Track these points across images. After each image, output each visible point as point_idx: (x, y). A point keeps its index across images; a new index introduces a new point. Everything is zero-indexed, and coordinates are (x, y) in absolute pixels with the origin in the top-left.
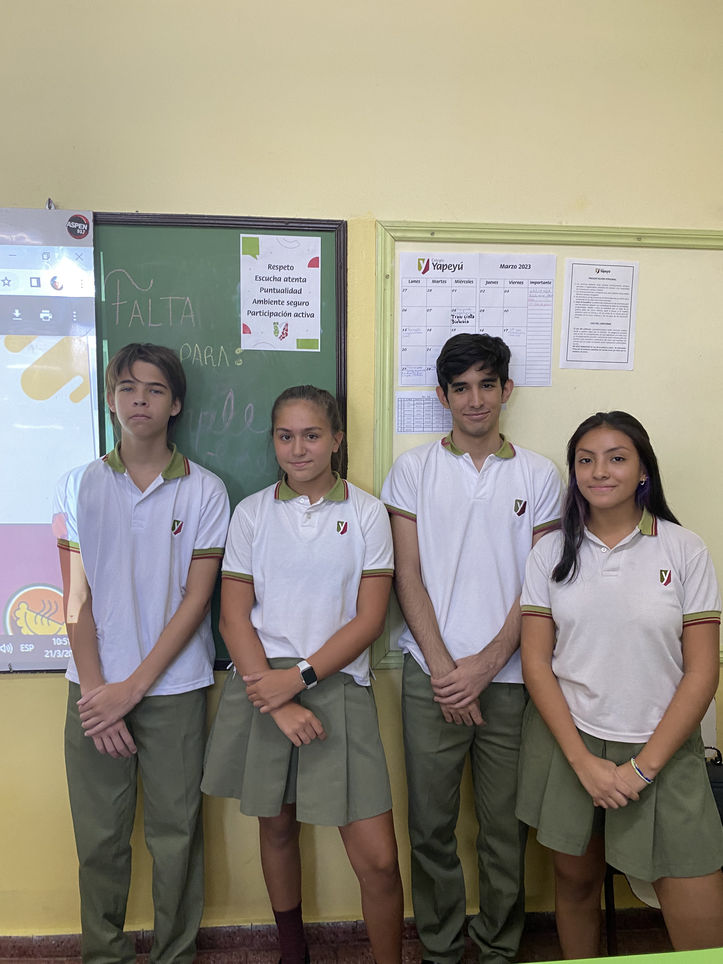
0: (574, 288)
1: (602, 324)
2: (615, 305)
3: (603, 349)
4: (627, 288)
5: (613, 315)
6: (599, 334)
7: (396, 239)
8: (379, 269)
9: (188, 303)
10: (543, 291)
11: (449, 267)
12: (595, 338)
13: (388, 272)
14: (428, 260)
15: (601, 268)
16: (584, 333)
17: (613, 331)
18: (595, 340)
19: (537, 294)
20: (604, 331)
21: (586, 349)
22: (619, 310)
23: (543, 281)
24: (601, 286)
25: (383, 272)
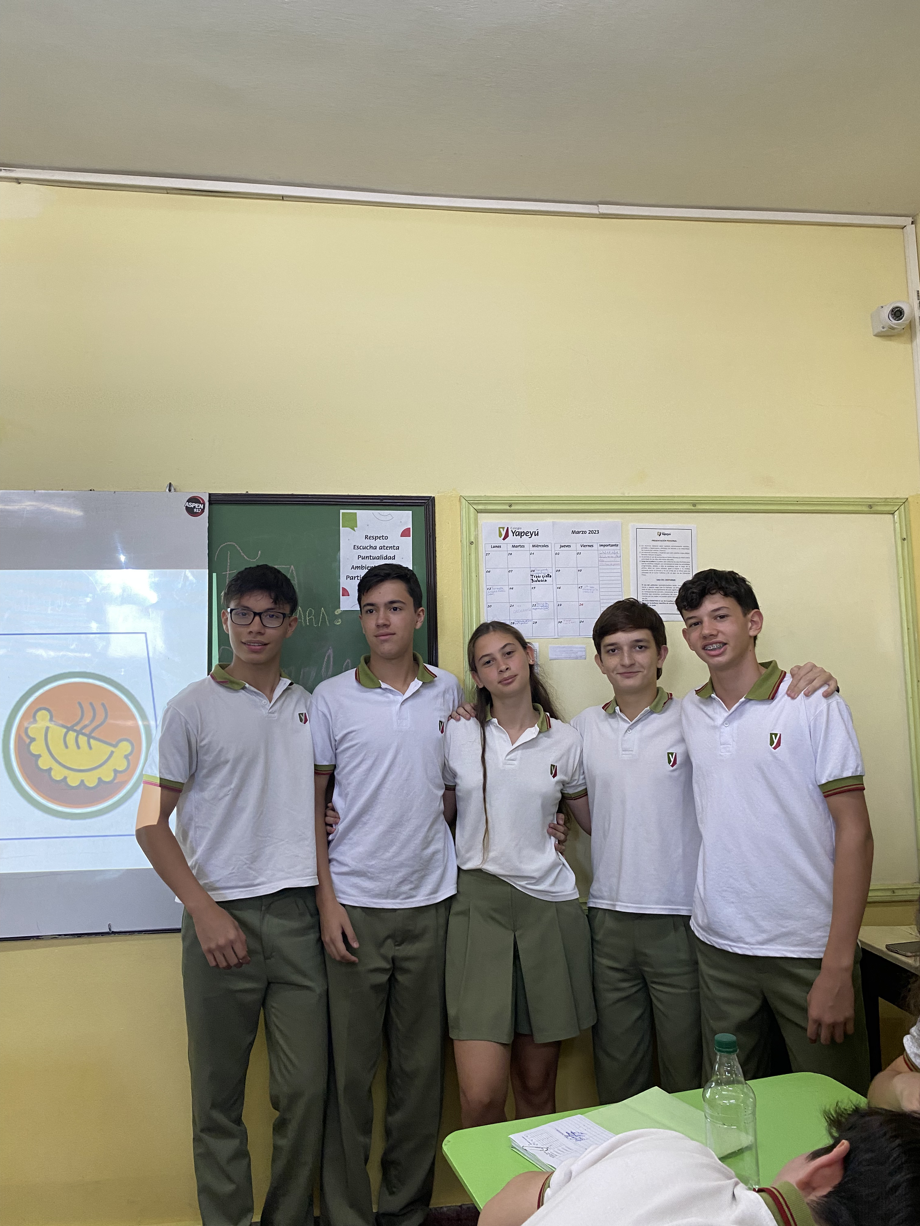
0: (639, 550)
1: (667, 580)
2: (678, 563)
3: (669, 602)
4: (687, 548)
5: (676, 572)
6: (665, 589)
7: (478, 511)
8: (465, 536)
9: (292, 571)
10: (611, 553)
11: (526, 534)
12: (662, 593)
13: (472, 539)
14: (508, 528)
15: (662, 531)
16: (651, 589)
19: (607, 556)
20: (670, 587)
22: (682, 568)
23: (611, 544)
24: (663, 547)
25: (468, 539)
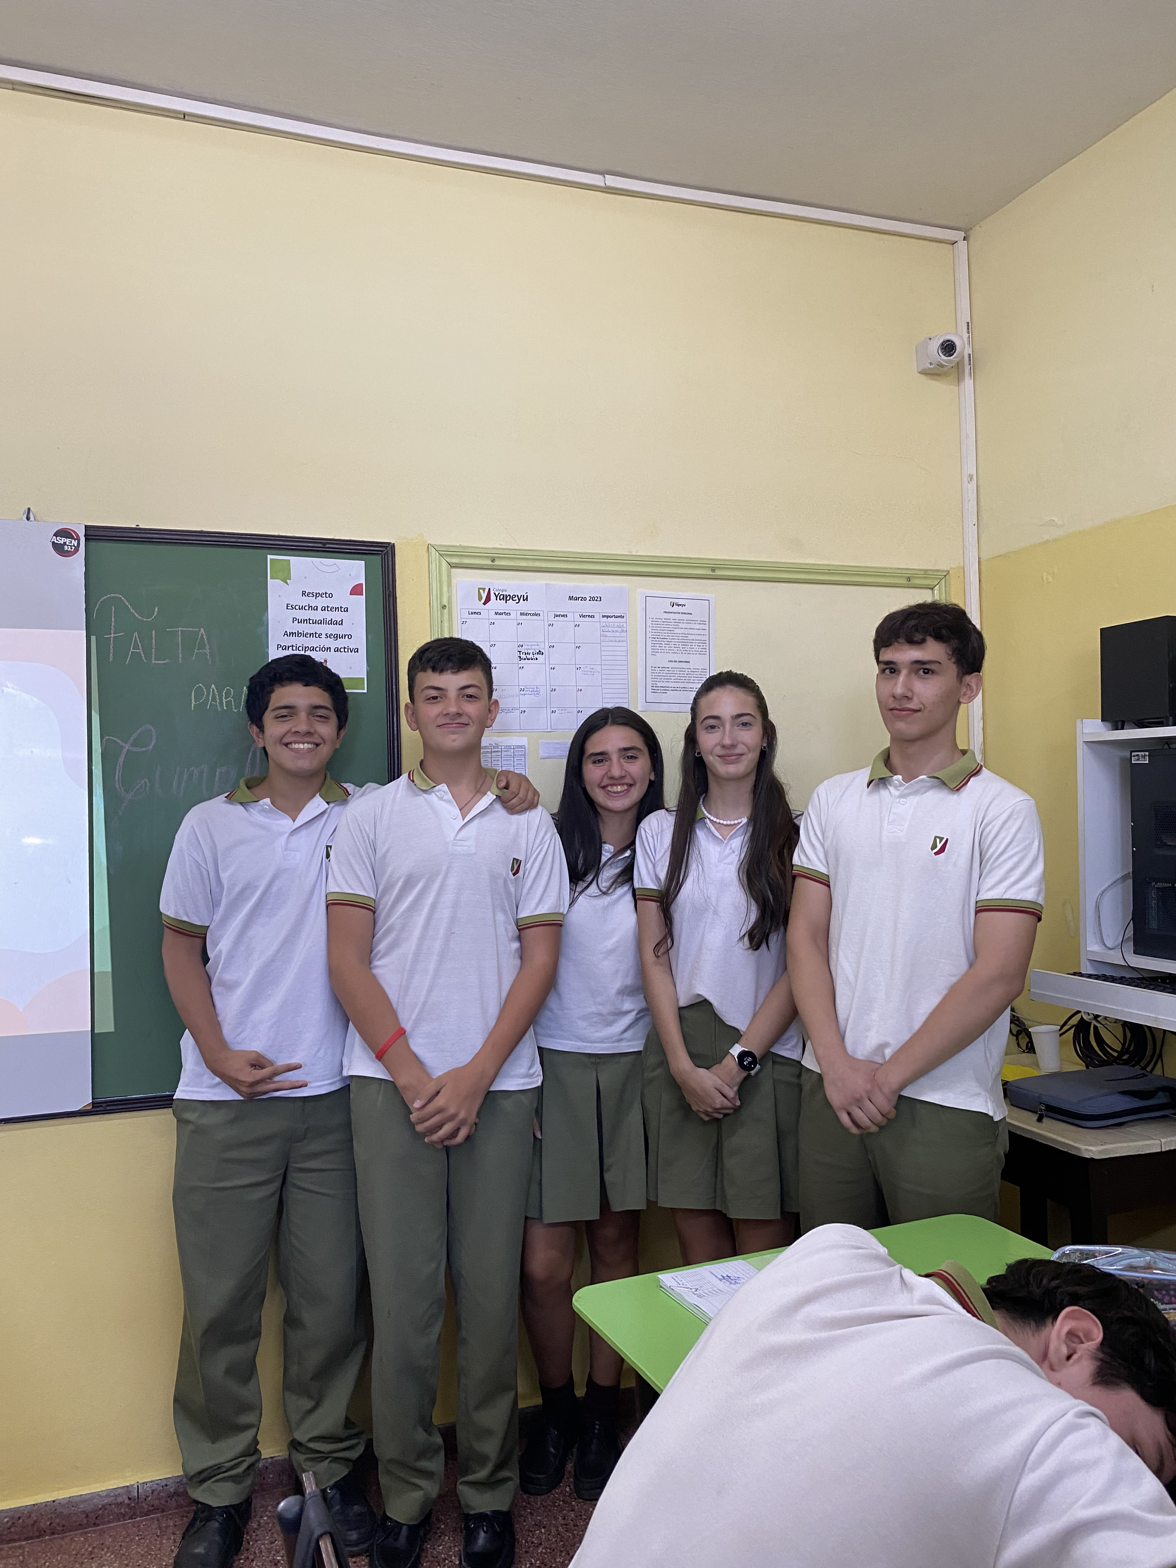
0: (649, 623)
1: (680, 662)
2: (693, 641)
3: (683, 689)
4: (705, 623)
5: (691, 652)
6: (678, 672)
7: (452, 566)
8: (435, 598)
9: (202, 635)
10: (616, 626)
11: (512, 598)
12: (675, 678)
13: (445, 602)
14: (489, 589)
15: (675, 601)
16: (662, 672)
17: (692, 670)
19: (610, 629)
20: (684, 670)
21: (665, 690)
22: (697, 647)
23: (616, 615)
24: (677, 621)
25: (439, 602)
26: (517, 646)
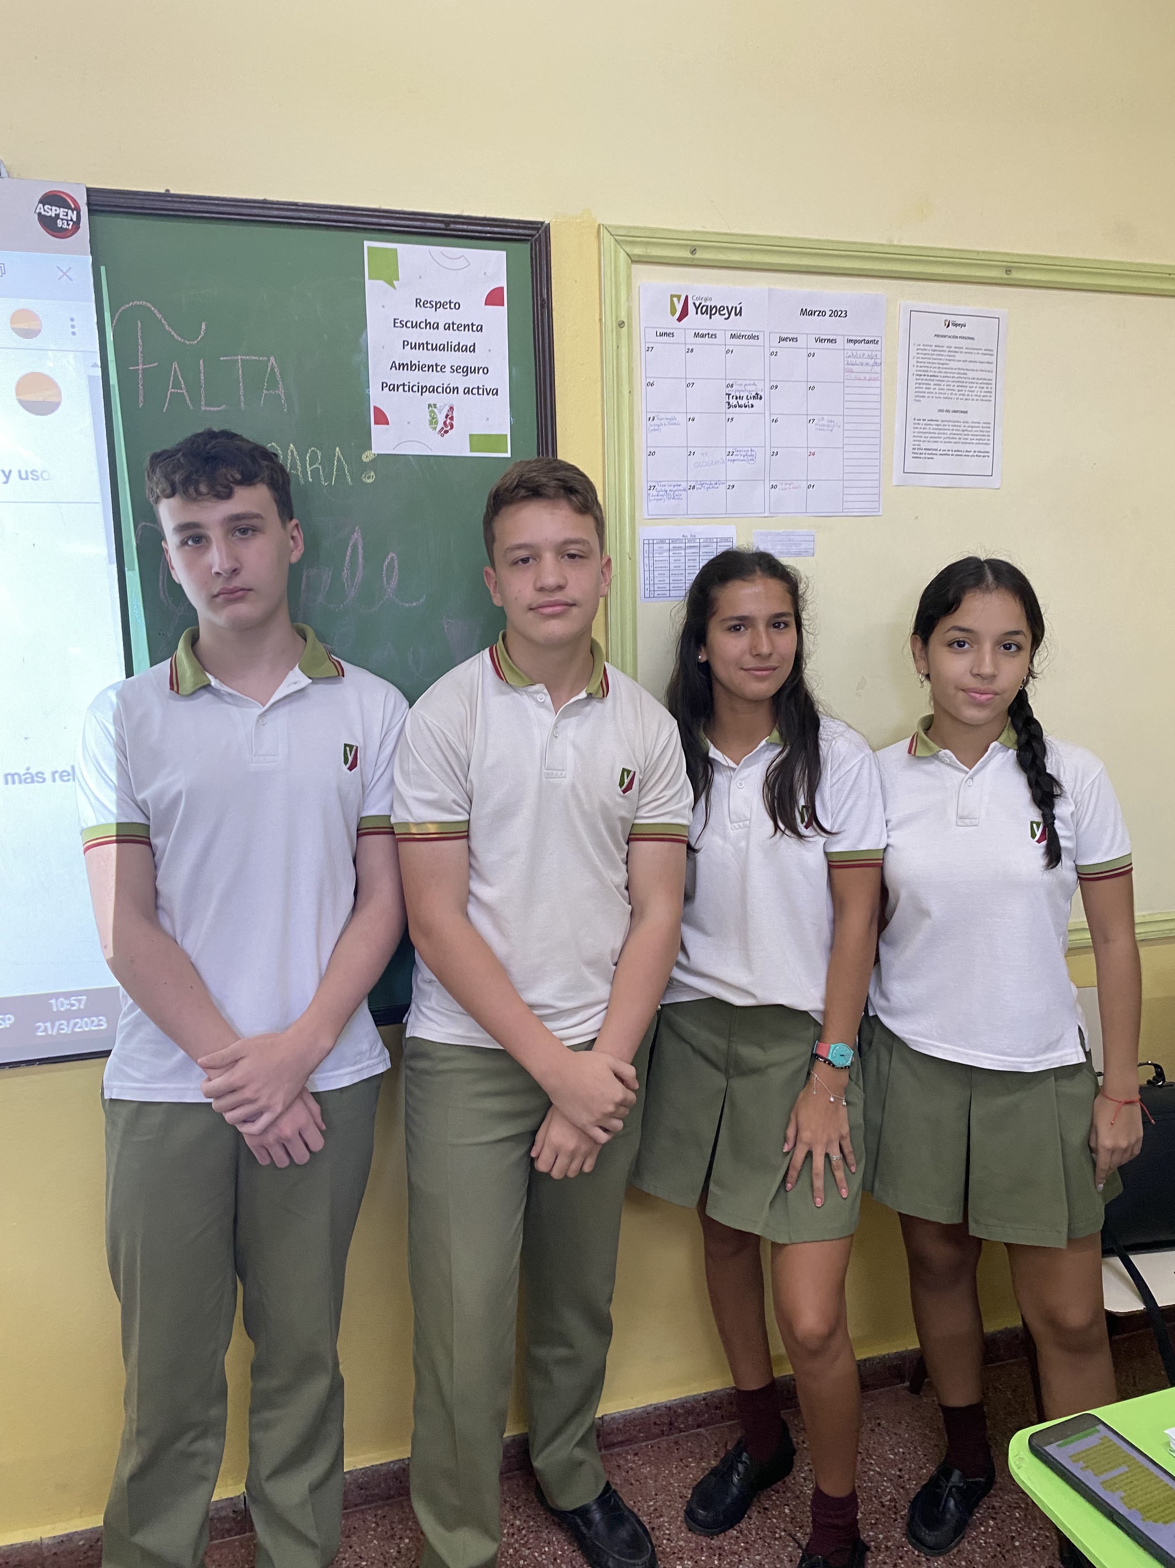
0: (914, 353)
2: (973, 381)
3: (956, 453)
4: (990, 353)
5: (970, 397)
6: (951, 428)
7: (636, 260)
8: (608, 308)
9: (273, 368)
10: (866, 356)
11: (720, 310)
12: (945, 436)
13: (623, 317)
14: (687, 297)
15: (952, 318)
16: (928, 427)
17: (970, 424)
18: (944, 438)
19: (858, 361)
20: (959, 424)
21: (931, 454)
22: (979, 390)
23: (867, 339)
24: (953, 349)
25: (614, 318)
26: (725, 386)
